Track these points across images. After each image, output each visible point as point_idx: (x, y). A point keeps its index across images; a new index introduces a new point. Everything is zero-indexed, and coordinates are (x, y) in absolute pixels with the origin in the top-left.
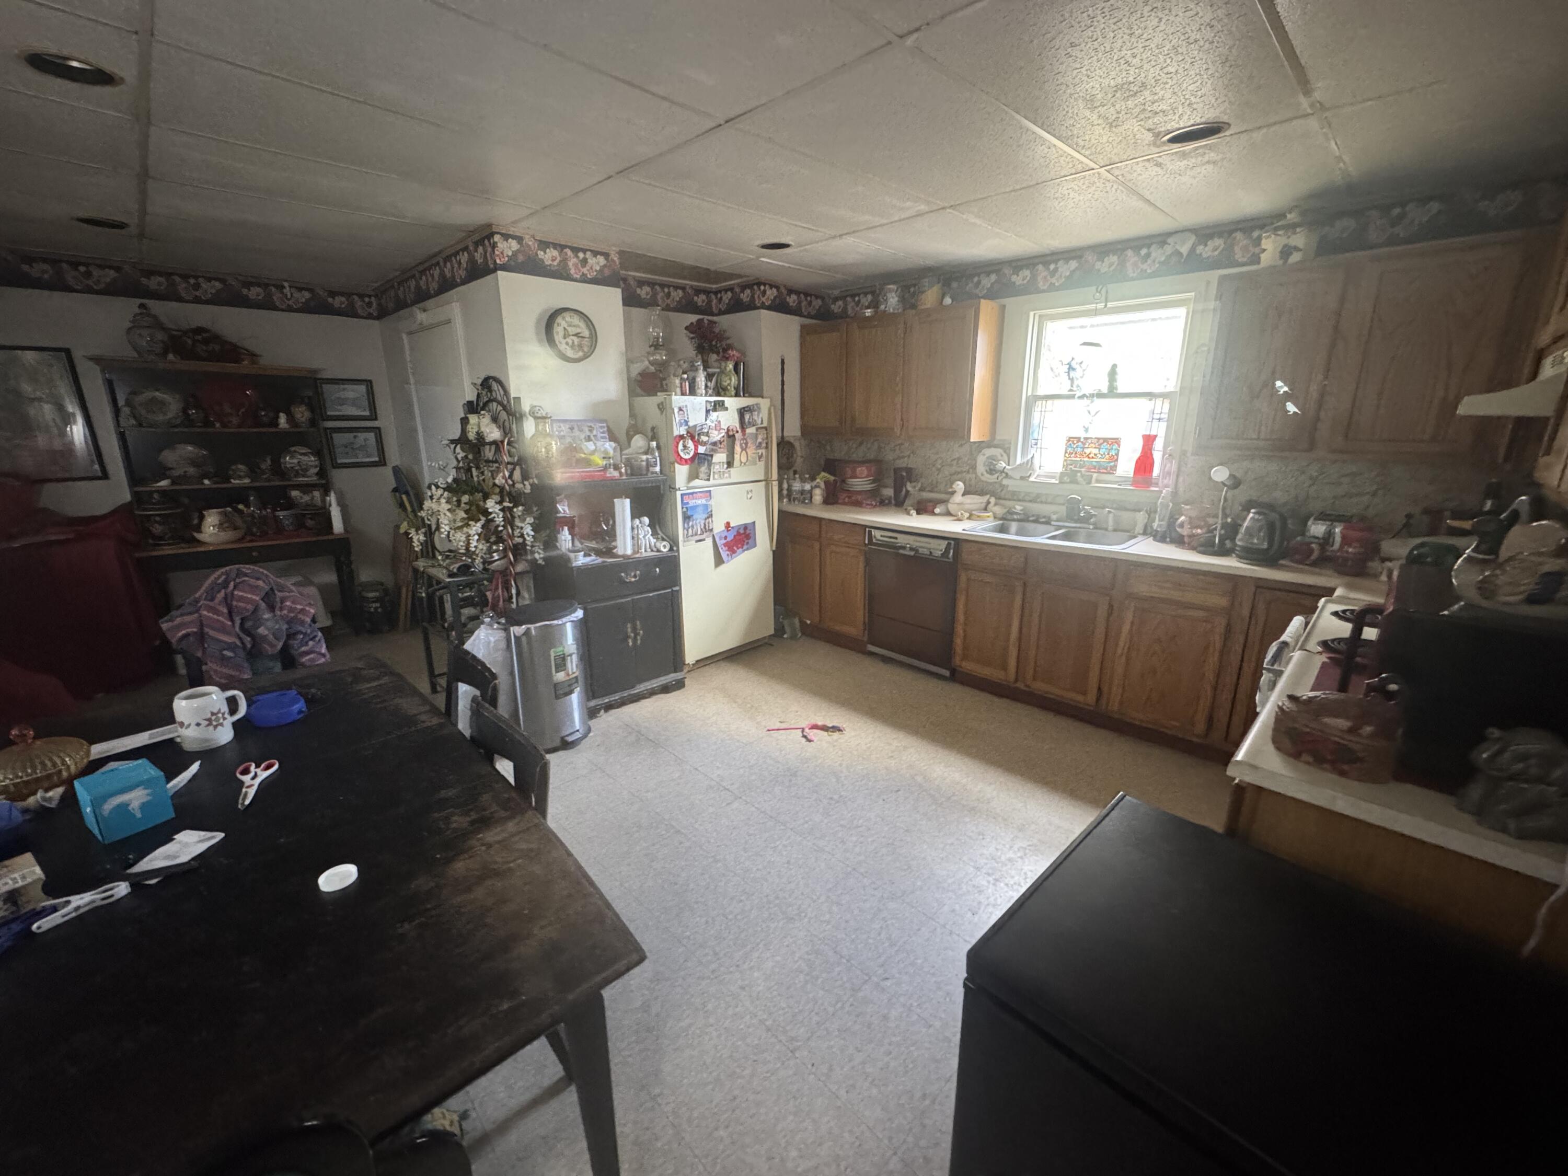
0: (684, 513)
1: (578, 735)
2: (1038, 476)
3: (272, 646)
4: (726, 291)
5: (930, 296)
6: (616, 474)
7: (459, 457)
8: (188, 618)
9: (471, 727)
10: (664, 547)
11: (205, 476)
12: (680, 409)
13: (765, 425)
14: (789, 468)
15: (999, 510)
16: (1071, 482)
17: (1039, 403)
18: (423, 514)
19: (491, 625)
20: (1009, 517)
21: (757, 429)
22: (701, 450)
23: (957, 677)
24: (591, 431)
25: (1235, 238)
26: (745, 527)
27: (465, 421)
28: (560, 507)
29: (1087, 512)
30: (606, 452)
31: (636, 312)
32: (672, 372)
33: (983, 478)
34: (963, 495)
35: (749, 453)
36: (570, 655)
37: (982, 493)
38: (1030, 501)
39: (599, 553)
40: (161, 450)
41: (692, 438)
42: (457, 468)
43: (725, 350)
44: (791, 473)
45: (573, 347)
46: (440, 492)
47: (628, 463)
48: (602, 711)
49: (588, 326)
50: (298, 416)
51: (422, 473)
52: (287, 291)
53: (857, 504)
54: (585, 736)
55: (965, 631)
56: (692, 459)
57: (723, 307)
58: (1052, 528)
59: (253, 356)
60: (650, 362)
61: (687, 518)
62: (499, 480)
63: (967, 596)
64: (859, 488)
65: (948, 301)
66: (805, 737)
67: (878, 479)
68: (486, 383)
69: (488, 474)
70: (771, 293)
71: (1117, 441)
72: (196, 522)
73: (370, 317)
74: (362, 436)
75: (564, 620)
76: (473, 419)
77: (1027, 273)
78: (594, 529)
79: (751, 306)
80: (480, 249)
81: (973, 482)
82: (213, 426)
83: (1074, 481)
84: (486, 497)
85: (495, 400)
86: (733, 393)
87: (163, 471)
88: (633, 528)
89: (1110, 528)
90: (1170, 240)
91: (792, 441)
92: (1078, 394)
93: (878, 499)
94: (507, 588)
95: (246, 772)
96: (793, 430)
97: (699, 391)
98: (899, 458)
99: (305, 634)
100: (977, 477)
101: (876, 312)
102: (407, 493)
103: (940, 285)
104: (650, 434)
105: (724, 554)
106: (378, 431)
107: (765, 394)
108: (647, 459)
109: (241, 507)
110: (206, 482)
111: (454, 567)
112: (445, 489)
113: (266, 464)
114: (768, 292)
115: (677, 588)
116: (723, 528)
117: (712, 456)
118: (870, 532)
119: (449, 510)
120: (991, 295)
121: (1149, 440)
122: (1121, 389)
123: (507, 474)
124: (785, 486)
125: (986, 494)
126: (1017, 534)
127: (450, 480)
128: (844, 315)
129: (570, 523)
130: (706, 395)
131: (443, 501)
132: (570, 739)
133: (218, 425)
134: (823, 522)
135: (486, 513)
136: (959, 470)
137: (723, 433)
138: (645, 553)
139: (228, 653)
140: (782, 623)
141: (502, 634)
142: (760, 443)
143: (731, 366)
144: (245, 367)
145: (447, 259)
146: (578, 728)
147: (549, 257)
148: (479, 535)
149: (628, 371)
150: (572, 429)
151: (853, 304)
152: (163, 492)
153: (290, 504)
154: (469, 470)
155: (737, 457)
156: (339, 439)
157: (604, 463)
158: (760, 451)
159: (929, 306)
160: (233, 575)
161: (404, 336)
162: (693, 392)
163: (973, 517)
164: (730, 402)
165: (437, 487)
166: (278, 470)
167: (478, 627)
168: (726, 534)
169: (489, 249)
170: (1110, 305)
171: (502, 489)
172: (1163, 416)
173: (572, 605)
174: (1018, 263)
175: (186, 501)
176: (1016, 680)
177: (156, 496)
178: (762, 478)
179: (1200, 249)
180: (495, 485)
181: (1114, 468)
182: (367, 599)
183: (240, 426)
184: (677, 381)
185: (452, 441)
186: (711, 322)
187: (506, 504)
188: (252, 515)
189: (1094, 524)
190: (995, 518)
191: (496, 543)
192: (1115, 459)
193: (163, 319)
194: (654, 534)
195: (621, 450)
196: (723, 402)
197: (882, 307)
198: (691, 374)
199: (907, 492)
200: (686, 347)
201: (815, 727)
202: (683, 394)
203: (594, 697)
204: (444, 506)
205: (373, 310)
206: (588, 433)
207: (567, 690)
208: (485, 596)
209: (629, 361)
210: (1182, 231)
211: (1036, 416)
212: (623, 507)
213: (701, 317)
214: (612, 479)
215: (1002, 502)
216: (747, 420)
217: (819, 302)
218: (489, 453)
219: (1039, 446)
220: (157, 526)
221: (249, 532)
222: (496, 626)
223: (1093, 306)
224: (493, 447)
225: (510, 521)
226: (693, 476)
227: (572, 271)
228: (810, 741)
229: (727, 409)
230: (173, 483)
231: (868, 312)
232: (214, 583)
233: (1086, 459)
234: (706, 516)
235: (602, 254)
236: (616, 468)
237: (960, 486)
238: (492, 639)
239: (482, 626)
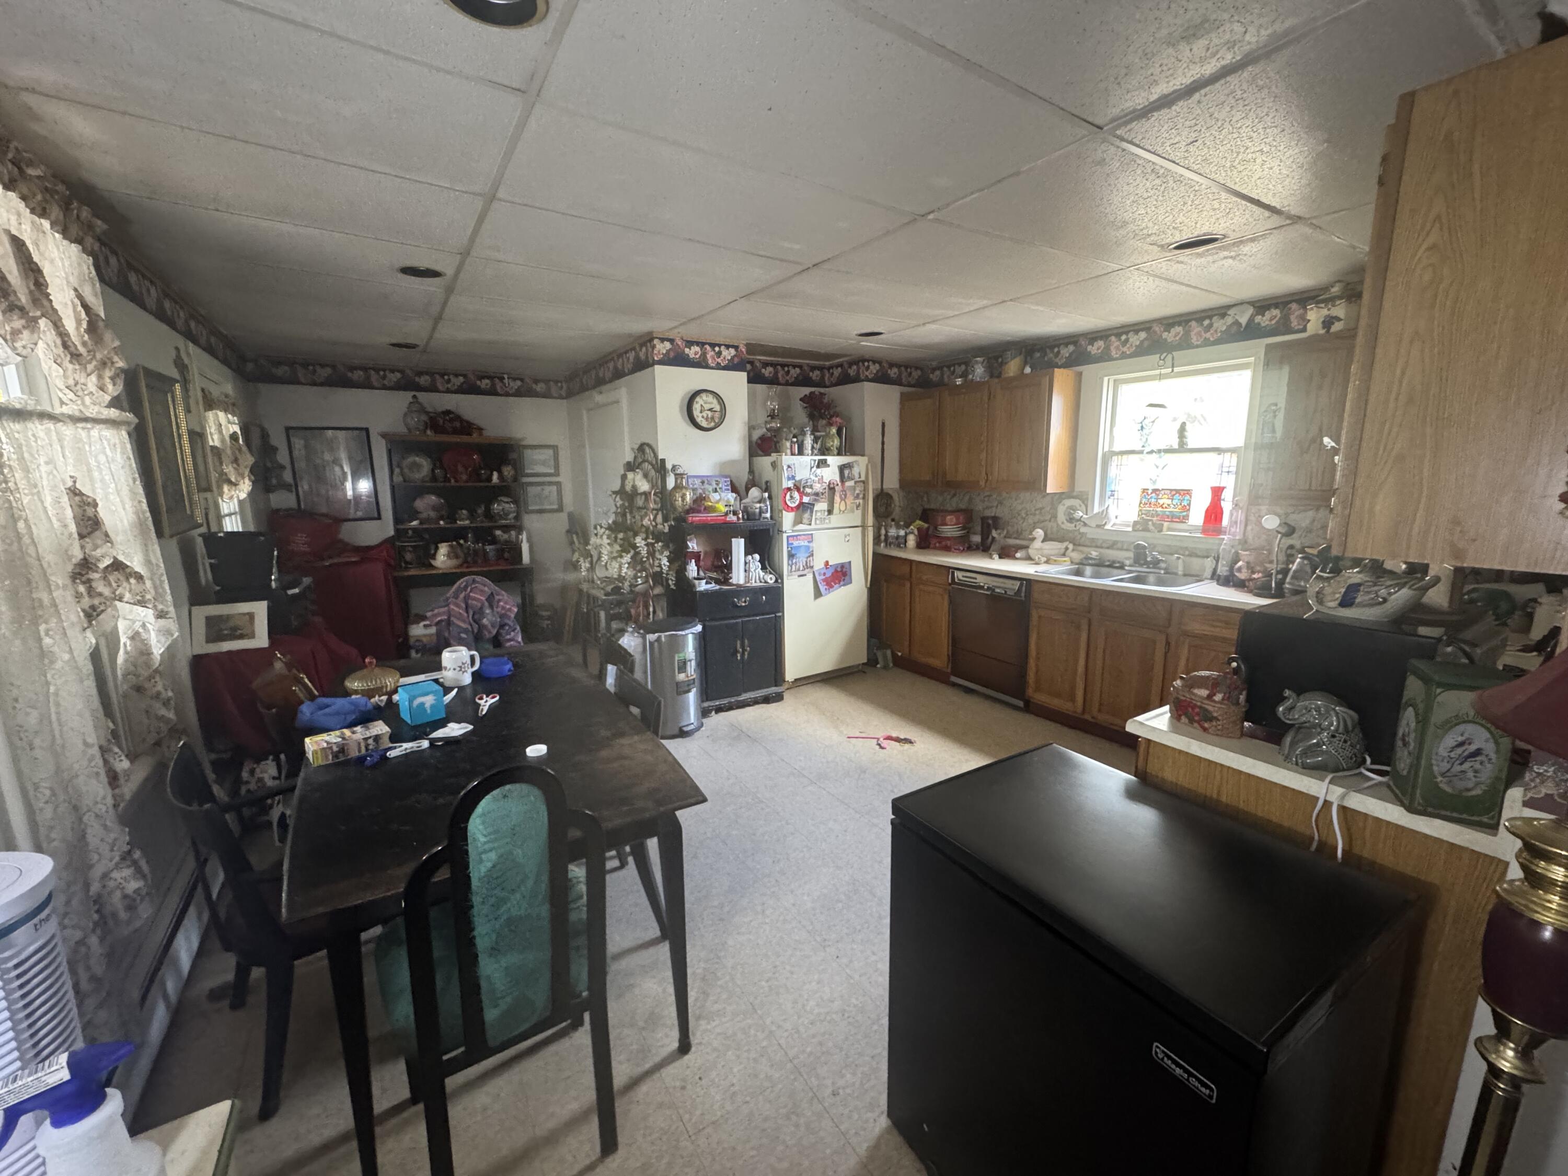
0: (789, 552)
1: (692, 727)
2: (1114, 524)
3: (490, 632)
4: (837, 367)
5: (1012, 367)
6: (734, 518)
7: (618, 505)
8: (442, 610)
9: (615, 686)
10: (770, 579)
11: (442, 518)
12: (789, 467)
13: (863, 478)
14: (887, 517)
15: (1076, 556)
16: (1143, 530)
17: (1115, 458)
18: (589, 547)
19: (632, 633)
20: (1085, 562)
21: (856, 483)
22: (806, 500)
23: (1029, 708)
24: (717, 484)
25: (1290, 309)
26: (842, 566)
27: (624, 477)
28: (690, 544)
29: (1154, 557)
30: (728, 501)
31: (760, 388)
32: (784, 435)
33: (1063, 526)
34: (1043, 542)
35: (848, 503)
36: (690, 661)
37: (1061, 540)
38: (1108, 548)
39: (717, 582)
40: (415, 499)
41: (798, 489)
42: (615, 513)
43: (832, 417)
44: (889, 520)
45: (707, 419)
46: (603, 530)
47: (745, 510)
48: (713, 713)
49: (719, 402)
50: (506, 473)
51: (589, 516)
52: (506, 381)
53: (947, 549)
54: (698, 729)
55: (1037, 665)
56: (798, 507)
57: (834, 380)
58: (1123, 572)
59: (480, 429)
60: (767, 429)
61: (791, 556)
62: (646, 522)
63: (1038, 633)
64: (949, 535)
65: (1028, 370)
66: (879, 745)
67: (967, 528)
68: (641, 448)
69: (638, 517)
70: (874, 368)
71: (1188, 492)
72: (433, 552)
73: (561, 397)
74: (548, 489)
75: (687, 631)
76: (630, 475)
77: (1101, 343)
78: (716, 563)
79: (856, 380)
80: (644, 349)
81: (1055, 529)
82: (449, 481)
83: (1146, 530)
84: (636, 534)
85: (647, 461)
86: (836, 452)
87: (414, 514)
88: (746, 563)
89: (1180, 573)
90: (1231, 312)
91: (890, 492)
92: (1147, 449)
93: (966, 545)
94: (646, 607)
95: (481, 698)
96: (892, 483)
97: (806, 452)
98: (988, 508)
99: (510, 626)
100: (1058, 525)
101: (966, 381)
102: (577, 534)
103: (1022, 356)
104: (764, 487)
105: (822, 588)
106: (558, 484)
107: (867, 452)
108: (760, 508)
109: (462, 542)
110: (442, 522)
111: (609, 589)
112: (606, 529)
113: (481, 510)
114: (872, 367)
115: (780, 614)
116: (822, 566)
117: (813, 505)
118: (953, 573)
119: (608, 544)
120: (1069, 364)
121: (1217, 492)
122: (1191, 444)
123: (652, 517)
124: (883, 532)
125: (1066, 541)
126: (1092, 577)
127: (610, 522)
128: (940, 384)
129: (697, 556)
130: (812, 455)
131: (605, 537)
132: (685, 729)
133: (453, 481)
134: (914, 564)
135: (634, 547)
136: (1042, 519)
137: (825, 485)
138: (754, 584)
139: (463, 635)
140: (875, 654)
141: (640, 640)
142: (858, 495)
143: (834, 430)
144: (475, 438)
145: (620, 356)
146: (692, 721)
147: (693, 352)
148: (629, 564)
149: (750, 436)
150: (703, 482)
151: (948, 373)
152: (414, 530)
153: (494, 541)
154: (624, 515)
155: (836, 506)
156: (532, 491)
157: (727, 509)
158: (857, 501)
159: (1011, 374)
160: (471, 581)
161: (585, 412)
162: (801, 453)
163: (1050, 561)
164: (830, 459)
165: (601, 527)
166: (489, 515)
167: (623, 635)
168: (825, 570)
169: (650, 350)
170: (1176, 369)
171: (647, 529)
172: (1231, 469)
173: (694, 621)
174: (1094, 336)
175: (427, 536)
176: (1084, 711)
177: (410, 532)
178: (859, 523)
179: (1258, 319)
180: (642, 525)
181: (1186, 517)
182: (542, 617)
183: (467, 482)
184: (788, 444)
185: (614, 493)
186: (821, 394)
187: (650, 541)
188: (468, 548)
189: (1165, 569)
190: (1072, 562)
191: (640, 571)
192: (1186, 509)
193: (426, 405)
194: (764, 568)
195: (741, 500)
196: (826, 460)
197: (970, 377)
198: (800, 438)
199: (994, 538)
200: (799, 413)
201: (889, 738)
202: (793, 454)
203: (707, 700)
204: (606, 541)
205: (563, 393)
206: (715, 486)
207: (687, 689)
208: (630, 612)
209: (751, 428)
210: (1242, 304)
211: (1113, 471)
212: (739, 545)
213: (813, 389)
214: (731, 523)
215: (1081, 548)
216: (846, 475)
217: (919, 372)
218: (640, 502)
219: (1116, 497)
220: (408, 554)
221: (466, 562)
222: (636, 634)
223: (1157, 372)
224: (643, 497)
225: (651, 554)
226: (798, 521)
227: (710, 361)
228: (882, 748)
229: (829, 466)
230: (421, 523)
231: (959, 381)
232: (459, 587)
233: (1160, 509)
234: (807, 555)
235: (733, 346)
236: (735, 513)
237: (1039, 533)
238: (633, 644)
239: (626, 634)
